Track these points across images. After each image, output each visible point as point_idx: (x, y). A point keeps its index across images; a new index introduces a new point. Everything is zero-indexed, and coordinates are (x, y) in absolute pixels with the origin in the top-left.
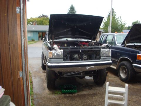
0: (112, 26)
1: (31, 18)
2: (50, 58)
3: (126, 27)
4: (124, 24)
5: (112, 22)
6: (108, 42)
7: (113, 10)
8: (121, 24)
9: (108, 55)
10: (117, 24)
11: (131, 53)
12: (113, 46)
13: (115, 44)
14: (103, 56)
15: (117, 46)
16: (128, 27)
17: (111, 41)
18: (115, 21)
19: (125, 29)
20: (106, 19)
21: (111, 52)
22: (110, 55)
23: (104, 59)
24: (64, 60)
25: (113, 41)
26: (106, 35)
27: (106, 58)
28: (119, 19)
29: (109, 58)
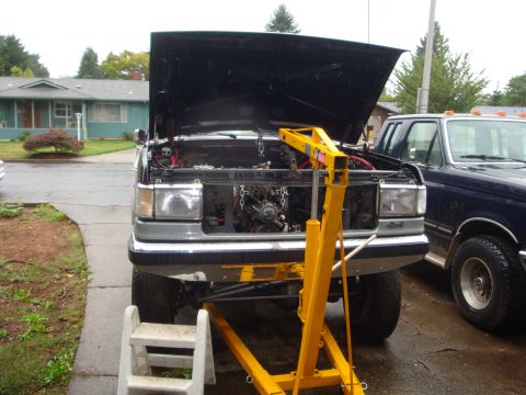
0: (431, 90)
1: (127, 53)
2: (141, 219)
3: (485, 97)
4: (480, 82)
5: (432, 74)
6: (413, 150)
7: (437, 28)
8: (468, 84)
9: (410, 211)
10: (451, 83)
11: (509, 201)
12: (436, 169)
13: (444, 161)
14: (387, 212)
15: (450, 170)
16: (492, 94)
17: (427, 149)
18: (445, 71)
19: (481, 104)
20: (411, 62)
21: (424, 194)
22: (422, 208)
23: (391, 226)
24: (207, 228)
25: (436, 149)
26: (407, 123)
27: (401, 225)
28: (460, 65)
29: (417, 224)
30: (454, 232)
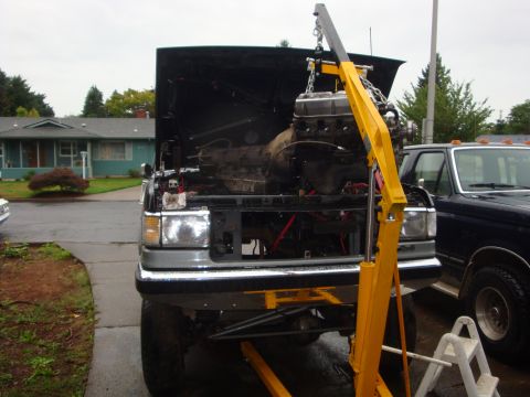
0: (436, 120)
3: (489, 126)
5: (436, 105)
6: (422, 180)
8: (471, 113)
9: (422, 235)
10: (454, 112)
11: (520, 229)
12: (445, 198)
13: (453, 190)
15: (461, 200)
16: (496, 123)
17: (435, 179)
18: (447, 102)
19: (485, 133)
20: (414, 95)
22: (432, 232)
23: (402, 250)
25: (444, 178)
26: (414, 154)
27: (412, 247)
28: (462, 96)
29: (429, 247)
30: (467, 262)
